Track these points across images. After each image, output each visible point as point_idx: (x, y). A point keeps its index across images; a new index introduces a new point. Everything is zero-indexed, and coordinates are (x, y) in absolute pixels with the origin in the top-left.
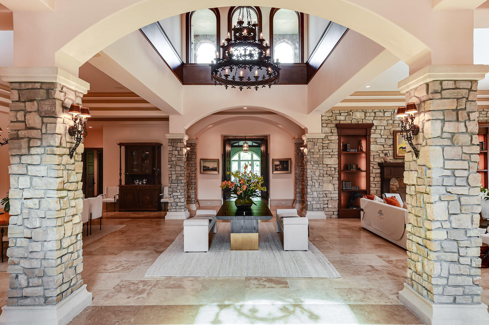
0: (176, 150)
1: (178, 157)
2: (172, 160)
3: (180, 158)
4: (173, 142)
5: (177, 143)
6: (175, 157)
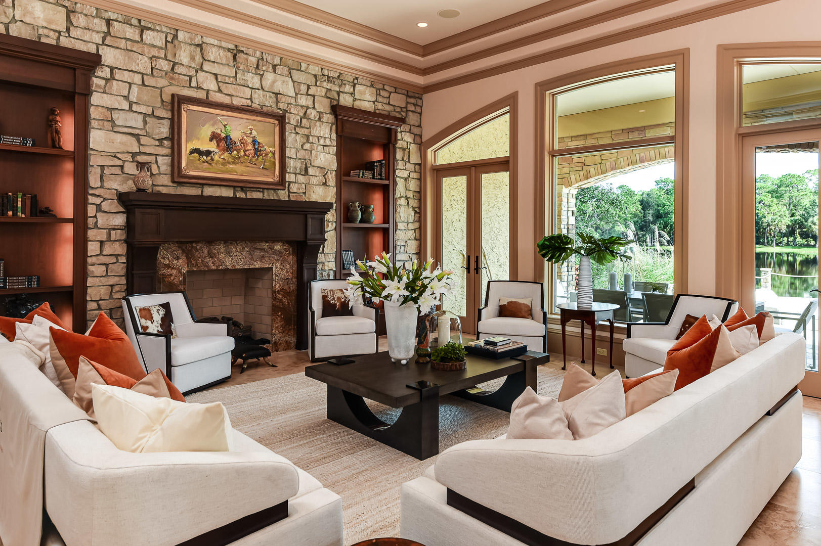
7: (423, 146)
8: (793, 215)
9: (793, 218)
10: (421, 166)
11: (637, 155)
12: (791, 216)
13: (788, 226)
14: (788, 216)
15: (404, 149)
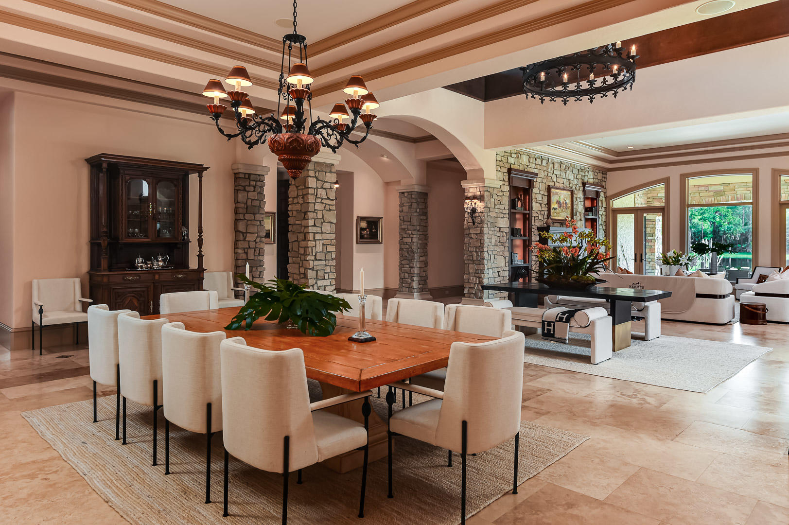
0: (322, 188)
1: (326, 204)
2: (315, 210)
3: (329, 205)
4: (318, 168)
5: (325, 172)
6: (321, 203)
7: (608, 199)
8: (746, 225)
9: (746, 227)
10: (607, 209)
11: (704, 200)
12: (744, 225)
13: (742, 234)
14: (742, 225)
15: (601, 201)
